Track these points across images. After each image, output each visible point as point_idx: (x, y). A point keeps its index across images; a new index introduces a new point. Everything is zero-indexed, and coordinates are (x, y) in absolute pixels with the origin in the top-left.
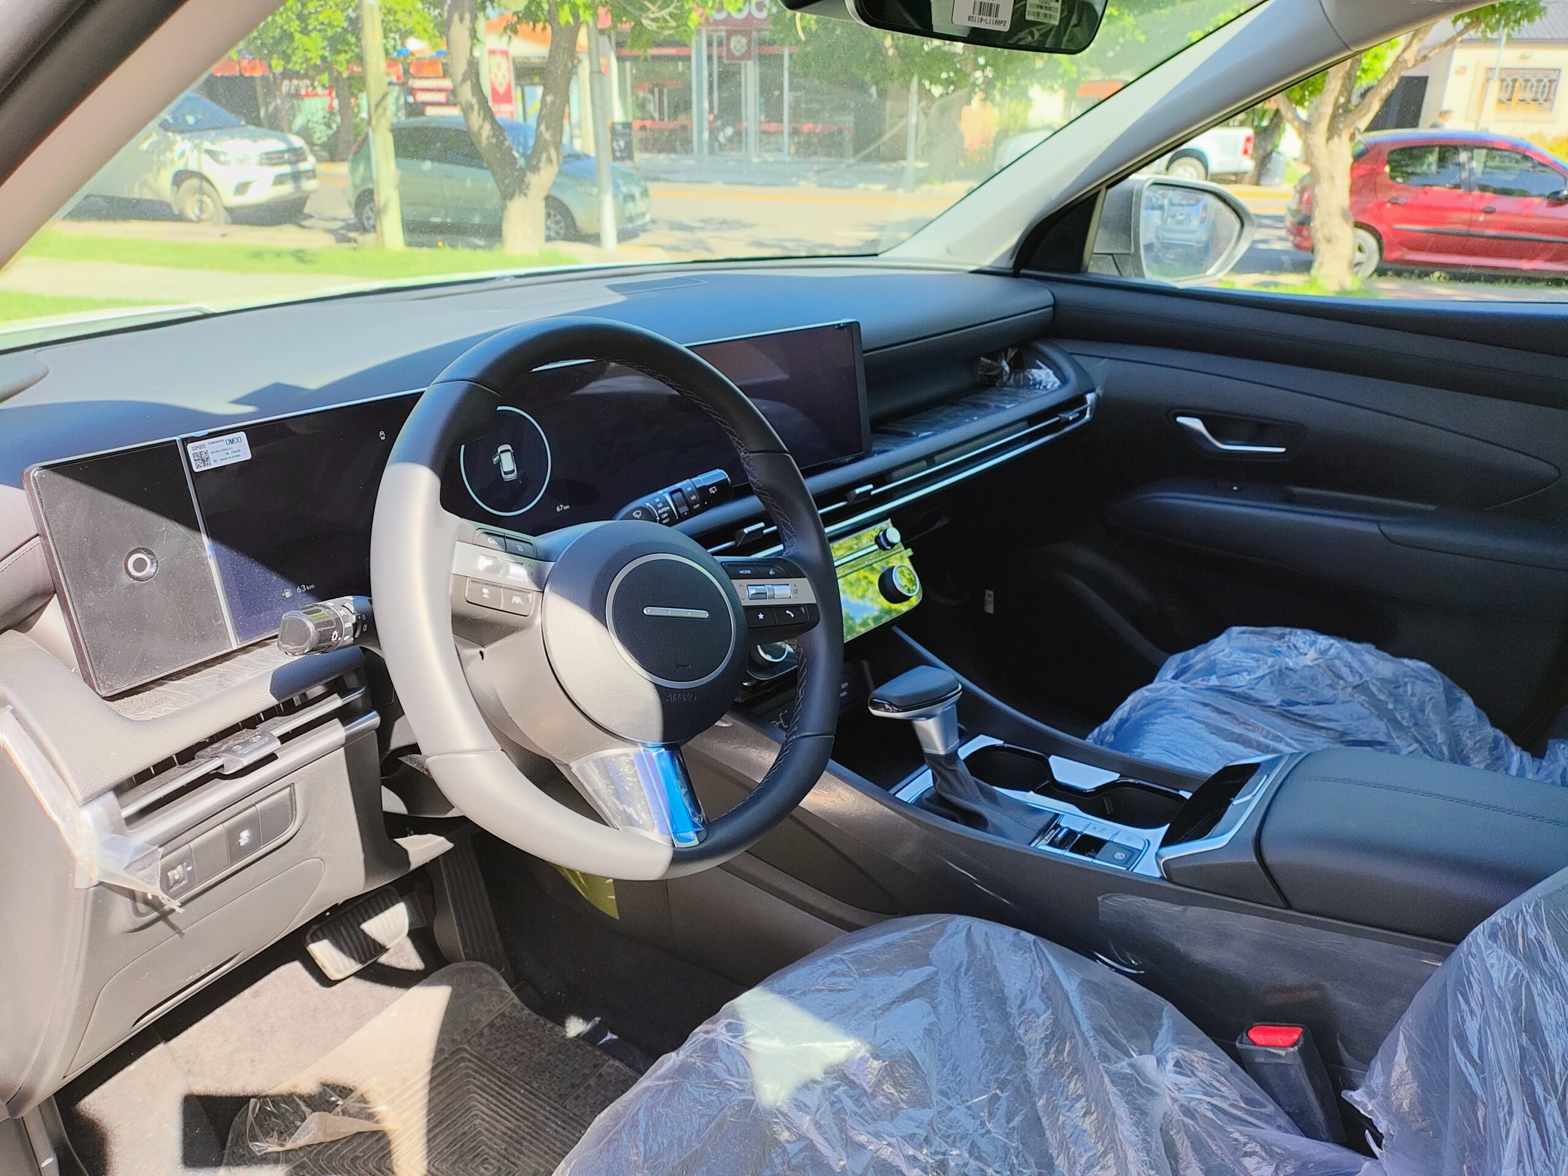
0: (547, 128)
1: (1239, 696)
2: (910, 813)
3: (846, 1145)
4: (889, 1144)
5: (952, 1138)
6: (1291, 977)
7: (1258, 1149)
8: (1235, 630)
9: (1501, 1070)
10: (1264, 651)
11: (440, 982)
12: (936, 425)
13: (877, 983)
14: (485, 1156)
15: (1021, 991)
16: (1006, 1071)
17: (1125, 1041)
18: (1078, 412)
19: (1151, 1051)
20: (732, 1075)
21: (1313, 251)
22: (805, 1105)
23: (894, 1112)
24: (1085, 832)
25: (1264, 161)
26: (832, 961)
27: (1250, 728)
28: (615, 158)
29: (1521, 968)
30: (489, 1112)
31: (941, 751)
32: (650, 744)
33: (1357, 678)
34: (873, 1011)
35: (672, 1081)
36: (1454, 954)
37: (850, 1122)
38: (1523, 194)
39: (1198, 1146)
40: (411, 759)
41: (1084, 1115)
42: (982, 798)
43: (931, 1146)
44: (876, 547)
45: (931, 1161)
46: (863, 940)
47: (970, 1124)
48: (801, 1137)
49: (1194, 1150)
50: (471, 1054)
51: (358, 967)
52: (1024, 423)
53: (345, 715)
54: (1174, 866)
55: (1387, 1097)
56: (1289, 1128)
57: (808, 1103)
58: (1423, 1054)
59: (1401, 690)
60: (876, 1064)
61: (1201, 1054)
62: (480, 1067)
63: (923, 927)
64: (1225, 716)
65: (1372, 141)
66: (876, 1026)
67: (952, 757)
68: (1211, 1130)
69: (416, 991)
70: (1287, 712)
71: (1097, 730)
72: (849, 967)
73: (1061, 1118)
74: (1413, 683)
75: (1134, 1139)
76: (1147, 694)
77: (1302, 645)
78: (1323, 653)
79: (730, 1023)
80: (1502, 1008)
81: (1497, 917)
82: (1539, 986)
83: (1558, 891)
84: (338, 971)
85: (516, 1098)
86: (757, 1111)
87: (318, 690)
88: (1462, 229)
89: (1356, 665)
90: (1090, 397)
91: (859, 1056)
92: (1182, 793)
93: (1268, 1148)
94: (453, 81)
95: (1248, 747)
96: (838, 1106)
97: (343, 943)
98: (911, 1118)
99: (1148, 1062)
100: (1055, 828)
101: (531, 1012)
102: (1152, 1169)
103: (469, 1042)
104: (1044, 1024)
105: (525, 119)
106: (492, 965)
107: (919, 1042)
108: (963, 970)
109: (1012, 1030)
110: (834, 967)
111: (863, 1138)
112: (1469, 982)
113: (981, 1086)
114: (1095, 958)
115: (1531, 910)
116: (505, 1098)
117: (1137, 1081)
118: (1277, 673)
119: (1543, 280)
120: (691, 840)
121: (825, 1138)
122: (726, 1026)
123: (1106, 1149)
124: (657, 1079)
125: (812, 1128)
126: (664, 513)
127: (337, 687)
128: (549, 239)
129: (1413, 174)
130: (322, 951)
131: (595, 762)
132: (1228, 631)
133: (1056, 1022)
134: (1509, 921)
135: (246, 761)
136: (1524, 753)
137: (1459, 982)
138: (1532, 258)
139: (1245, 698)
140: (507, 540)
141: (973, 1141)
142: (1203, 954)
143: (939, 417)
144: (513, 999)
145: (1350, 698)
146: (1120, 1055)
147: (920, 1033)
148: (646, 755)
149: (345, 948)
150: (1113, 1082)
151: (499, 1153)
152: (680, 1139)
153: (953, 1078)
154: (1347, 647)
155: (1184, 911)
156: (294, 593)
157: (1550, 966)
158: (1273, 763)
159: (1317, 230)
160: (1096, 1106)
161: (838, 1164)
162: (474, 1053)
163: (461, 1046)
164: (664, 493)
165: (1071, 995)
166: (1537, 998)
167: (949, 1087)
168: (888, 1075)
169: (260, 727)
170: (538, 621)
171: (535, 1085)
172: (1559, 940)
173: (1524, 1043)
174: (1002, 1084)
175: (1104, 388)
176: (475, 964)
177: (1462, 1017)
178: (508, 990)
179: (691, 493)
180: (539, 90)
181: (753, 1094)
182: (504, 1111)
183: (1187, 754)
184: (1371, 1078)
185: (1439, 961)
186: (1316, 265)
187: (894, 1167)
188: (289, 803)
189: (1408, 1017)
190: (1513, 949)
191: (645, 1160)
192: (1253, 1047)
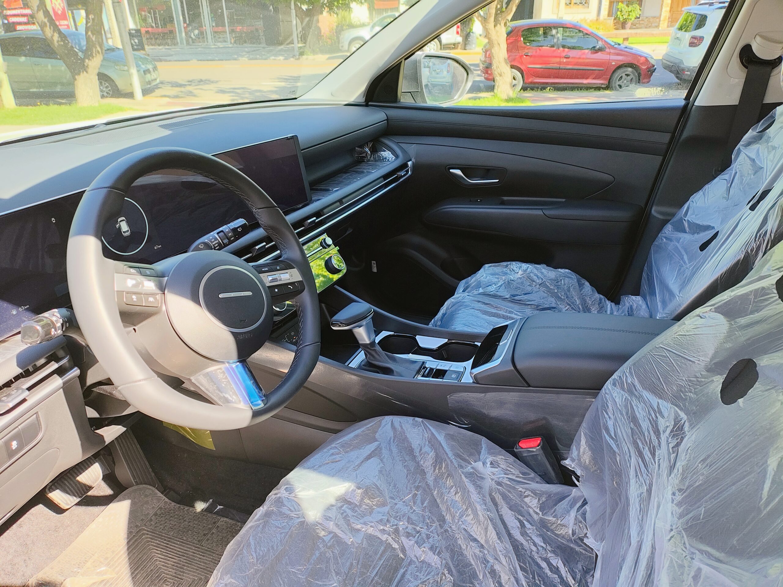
0: (93, 34)
1: (493, 296)
2: (356, 373)
3: (352, 531)
4: (371, 526)
5: (399, 517)
6: (532, 416)
7: (530, 493)
8: (487, 265)
9: (624, 440)
10: (500, 274)
11: (124, 499)
12: (339, 184)
13: (353, 454)
14: (165, 579)
15: (419, 444)
16: (418, 482)
17: (468, 458)
18: (405, 171)
19: (479, 460)
20: (292, 511)
21: (494, 81)
22: (330, 517)
23: (371, 511)
24: (438, 368)
25: (467, 37)
26: (331, 449)
27: (499, 309)
28: (134, 50)
29: (627, 395)
30: (163, 557)
31: (368, 342)
32: (231, 361)
33: (540, 280)
34: (354, 467)
35: (263, 521)
36: (599, 394)
37: (352, 521)
38: (580, 48)
39: (505, 497)
40: (99, 389)
41: (455, 494)
42: (389, 361)
43: (390, 523)
44: (321, 248)
45: (391, 530)
46: (344, 436)
47: (406, 509)
48: (330, 533)
49: (503, 500)
50: (148, 531)
51: (77, 500)
52: (382, 179)
53: (60, 372)
54: (479, 376)
55: (579, 460)
56: (541, 481)
57: (331, 516)
58: (591, 438)
59: (559, 283)
60: (360, 491)
61: (501, 457)
62: (153, 536)
63: (371, 425)
64: (488, 306)
65: (514, 25)
66: (356, 474)
67: (373, 343)
68: (509, 489)
69: (112, 505)
70: (513, 300)
71: (433, 320)
72: (339, 450)
73: (445, 498)
74: (564, 280)
75: (479, 500)
76: (453, 300)
77: (516, 269)
78: (525, 271)
79: (287, 488)
80: (622, 414)
81: (615, 376)
82: (635, 401)
83: (637, 361)
84: (67, 504)
85: (176, 547)
86: (307, 525)
87: (42, 361)
88: (556, 66)
89: (539, 275)
90: (410, 163)
91: (351, 489)
92: (476, 343)
93: (534, 492)
94: (32, 10)
95: (499, 318)
96: (345, 514)
97: (68, 490)
98: (379, 512)
99: (479, 465)
100: (424, 368)
101: (175, 504)
102: (488, 511)
103: (145, 525)
104: (431, 458)
105: (77, 29)
106: (150, 485)
107: (377, 477)
108: (392, 440)
109: (418, 463)
110: (332, 451)
111: (359, 527)
112: (607, 405)
113: (408, 491)
114: (449, 424)
115: (628, 371)
116: (170, 548)
117: (476, 474)
118: (507, 283)
119: (593, 88)
120: (259, 405)
121: (341, 530)
122: (285, 489)
123: (467, 507)
124: (256, 521)
125: (335, 527)
126: (216, 244)
127: (53, 358)
128: (103, 97)
129: (533, 41)
130: (57, 496)
131: (204, 375)
132: (484, 267)
133: (437, 456)
134: (620, 377)
135: (11, 405)
136: (612, 303)
137: (603, 406)
138: (587, 78)
139: (495, 296)
140: (140, 269)
141: (408, 516)
142: (495, 413)
143: (341, 180)
144: (164, 499)
145: (538, 290)
146: (467, 464)
147: (377, 474)
148: (230, 368)
149: (69, 492)
150: (466, 477)
151: (172, 575)
152: (272, 547)
153: (395, 490)
154: (535, 267)
155: (485, 395)
156: (18, 311)
157: (638, 393)
158: (513, 324)
159: (495, 71)
160: (460, 489)
161: (349, 541)
162: (149, 530)
163: (141, 528)
164: (214, 234)
165: (442, 442)
166: (634, 407)
167: (394, 495)
168: (366, 495)
169: (13, 385)
170: (164, 308)
171: (185, 538)
172: (640, 382)
173: (632, 427)
174: (417, 488)
175: (415, 158)
176: (141, 486)
177: (606, 420)
178: (162, 495)
179: (229, 232)
180: (83, 13)
181: (304, 518)
182: (171, 554)
183: (474, 325)
184: (572, 453)
185: (593, 398)
186: (496, 87)
187: (375, 536)
188: (36, 422)
189: (584, 425)
190: (623, 389)
191: (257, 560)
192: (522, 450)
